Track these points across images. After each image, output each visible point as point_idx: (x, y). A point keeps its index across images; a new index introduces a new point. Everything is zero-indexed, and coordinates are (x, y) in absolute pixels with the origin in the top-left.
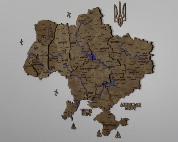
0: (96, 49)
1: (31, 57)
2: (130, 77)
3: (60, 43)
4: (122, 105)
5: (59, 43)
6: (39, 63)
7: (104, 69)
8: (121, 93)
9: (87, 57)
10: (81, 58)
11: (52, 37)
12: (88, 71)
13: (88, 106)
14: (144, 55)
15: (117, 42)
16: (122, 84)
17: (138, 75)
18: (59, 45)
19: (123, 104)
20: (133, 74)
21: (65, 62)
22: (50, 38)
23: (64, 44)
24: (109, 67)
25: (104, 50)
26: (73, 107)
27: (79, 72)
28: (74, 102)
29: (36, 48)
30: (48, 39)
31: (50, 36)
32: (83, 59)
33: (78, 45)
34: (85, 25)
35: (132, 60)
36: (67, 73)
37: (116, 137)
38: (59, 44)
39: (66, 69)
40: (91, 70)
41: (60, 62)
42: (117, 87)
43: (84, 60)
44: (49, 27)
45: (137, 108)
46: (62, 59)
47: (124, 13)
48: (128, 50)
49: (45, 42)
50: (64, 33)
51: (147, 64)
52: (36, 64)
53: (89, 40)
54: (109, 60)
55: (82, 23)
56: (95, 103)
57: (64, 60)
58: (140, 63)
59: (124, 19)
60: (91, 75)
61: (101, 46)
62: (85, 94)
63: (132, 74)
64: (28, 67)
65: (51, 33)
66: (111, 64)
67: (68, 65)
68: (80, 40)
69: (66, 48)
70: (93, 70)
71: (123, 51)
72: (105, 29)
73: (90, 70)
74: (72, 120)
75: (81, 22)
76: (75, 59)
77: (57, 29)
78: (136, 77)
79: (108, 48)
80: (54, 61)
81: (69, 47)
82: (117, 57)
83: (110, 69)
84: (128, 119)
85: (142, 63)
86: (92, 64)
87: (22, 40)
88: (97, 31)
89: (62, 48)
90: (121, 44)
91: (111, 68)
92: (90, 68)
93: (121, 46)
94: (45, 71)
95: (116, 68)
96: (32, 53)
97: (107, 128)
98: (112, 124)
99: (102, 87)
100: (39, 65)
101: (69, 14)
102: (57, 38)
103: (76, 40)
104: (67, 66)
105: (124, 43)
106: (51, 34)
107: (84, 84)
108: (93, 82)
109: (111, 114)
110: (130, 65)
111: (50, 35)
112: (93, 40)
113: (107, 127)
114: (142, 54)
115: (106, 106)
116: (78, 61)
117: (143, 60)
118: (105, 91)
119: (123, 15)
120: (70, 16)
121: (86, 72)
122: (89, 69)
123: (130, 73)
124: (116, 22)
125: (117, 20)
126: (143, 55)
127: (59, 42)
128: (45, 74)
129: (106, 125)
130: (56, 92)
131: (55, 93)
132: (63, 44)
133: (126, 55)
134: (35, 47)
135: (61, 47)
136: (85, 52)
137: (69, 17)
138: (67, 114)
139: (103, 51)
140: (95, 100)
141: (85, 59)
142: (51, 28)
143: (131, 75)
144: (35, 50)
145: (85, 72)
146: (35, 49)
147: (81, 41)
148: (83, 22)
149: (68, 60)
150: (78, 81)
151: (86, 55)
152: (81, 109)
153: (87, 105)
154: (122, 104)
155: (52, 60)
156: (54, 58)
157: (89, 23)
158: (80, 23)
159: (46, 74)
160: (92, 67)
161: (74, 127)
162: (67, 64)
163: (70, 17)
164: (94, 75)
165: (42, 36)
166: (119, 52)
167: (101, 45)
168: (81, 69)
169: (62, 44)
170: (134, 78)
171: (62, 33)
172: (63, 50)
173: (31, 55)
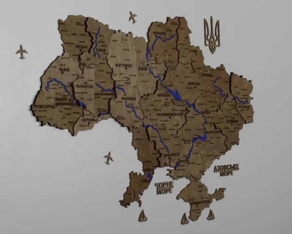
0: (181, 83)
1: (51, 86)
2: (227, 128)
3: (120, 65)
4: (215, 170)
5: (117, 65)
6: (70, 100)
7: (194, 116)
8: (216, 152)
9: (170, 95)
10: (159, 95)
11: (103, 52)
12: (169, 119)
13: (169, 177)
14: (245, 97)
15: (210, 75)
16: (217, 138)
17: (238, 125)
18: (116, 70)
19: (217, 168)
20: (232, 124)
21: (129, 102)
22: (100, 53)
23: (126, 68)
24: (202, 113)
25: (194, 86)
26: (142, 182)
27: (155, 120)
28: (143, 174)
29: (65, 70)
30: (95, 55)
31: (100, 50)
32: (163, 99)
33: (152, 73)
34: (164, 41)
35: (230, 104)
36: (135, 121)
37: (208, 220)
38: (117, 68)
39: (133, 114)
40: (175, 117)
41: (121, 100)
42: (211, 143)
43: (164, 101)
44: (96, 32)
45: (234, 172)
46: (125, 96)
47: (217, 34)
48: (223, 89)
49: (88, 59)
50: (126, 48)
51: (248, 110)
52: (63, 102)
53: (170, 68)
54: (202, 103)
55: (159, 37)
56: (181, 171)
57: (128, 99)
58: (241, 109)
59: (217, 43)
60: (173, 125)
61: (189, 79)
62: (167, 158)
63: (230, 123)
64: (45, 109)
65: (102, 44)
66: (204, 108)
67: (136, 108)
68: (154, 66)
69: (131, 75)
70: (177, 116)
71: (218, 89)
72: (196, 54)
73: (172, 117)
74: (140, 206)
75: (158, 35)
76: (149, 98)
77: (112, 38)
78: (235, 128)
79: (200, 84)
80: (104, 99)
81: (135, 76)
82: (210, 99)
83: (203, 116)
84: (225, 189)
85: (243, 109)
86: (176, 107)
87: (24, 49)
88: (184, 55)
89: (123, 76)
90: (215, 79)
91: (205, 115)
92: (172, 114)
93: (215, 82)
94: (85, 117)
95: (211, 115)
96: (55, 80)
97: (197, 208)
98: (205, 199)
99: (191, 145)
100: (69, 104)
101: (132, 17)
102: (112, 56)
103: (148, 65)
104: (134, 109)
105: (219, 79)
106: (102, 46)
107: (164, 141)
108: (179, 137)
109: (203, 185)
110: (228, 110)
111: (98, 47)
112: (176, 68)
113: (197, 206)
114: (244, 95)
115: (198, 173)
116: (155, 101)
117: (243, 105)
118: (195, 150)
119: (215, 38)
120: (135, 20)
121: (166, 121)
122: (170, 115)
123: (228, 122)
124: (207, 45)
125: (207, 43)
126: (243, 97)
127: (117, 63)
128: (86, 123)
129: (195, 203)
130: (109, 158)
131: (106, 159)
132: (124, 68)
133: (221, 96)
134: (63, 67)
135: (121, 74)
136: (165, 87)
137: (132, 20)
138: (132, 196)
139: (191, 88)
140: (181, 166)
141: (166, 98)
142: (100, 34)
143: (229, 125)
144: (62, 73)
145: (164, 120)
146: (62, 71)
147: (156, 68)
148: (161, 36)
149: (135, 98)
150: (154, 135)
151: (168, 92)
152: (155, 184)
153: (167, 175)
154: (215, 168)
155: (101, 96)
156: (104, 92)
157: (170, 39)
158: (156, 36)
159: (89, 123)
160: (176, 112)
161: (142, 217)
162: (135, 106)
163: (134, 22)
164: (178, 125)
165: (77, 46)
166: (212, 91)
167: (189, 77)
168: (157, 115)
169: (122, 69)
170: (233, 130)
171: (122, 48)
172: (125, 79)
173: (52, 83)
